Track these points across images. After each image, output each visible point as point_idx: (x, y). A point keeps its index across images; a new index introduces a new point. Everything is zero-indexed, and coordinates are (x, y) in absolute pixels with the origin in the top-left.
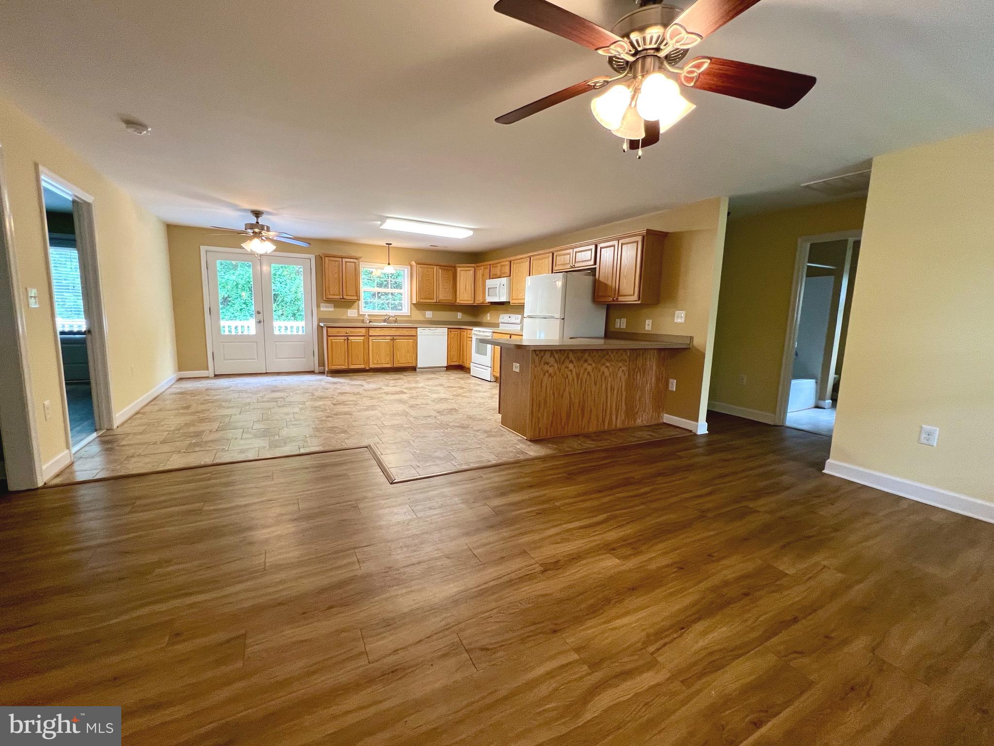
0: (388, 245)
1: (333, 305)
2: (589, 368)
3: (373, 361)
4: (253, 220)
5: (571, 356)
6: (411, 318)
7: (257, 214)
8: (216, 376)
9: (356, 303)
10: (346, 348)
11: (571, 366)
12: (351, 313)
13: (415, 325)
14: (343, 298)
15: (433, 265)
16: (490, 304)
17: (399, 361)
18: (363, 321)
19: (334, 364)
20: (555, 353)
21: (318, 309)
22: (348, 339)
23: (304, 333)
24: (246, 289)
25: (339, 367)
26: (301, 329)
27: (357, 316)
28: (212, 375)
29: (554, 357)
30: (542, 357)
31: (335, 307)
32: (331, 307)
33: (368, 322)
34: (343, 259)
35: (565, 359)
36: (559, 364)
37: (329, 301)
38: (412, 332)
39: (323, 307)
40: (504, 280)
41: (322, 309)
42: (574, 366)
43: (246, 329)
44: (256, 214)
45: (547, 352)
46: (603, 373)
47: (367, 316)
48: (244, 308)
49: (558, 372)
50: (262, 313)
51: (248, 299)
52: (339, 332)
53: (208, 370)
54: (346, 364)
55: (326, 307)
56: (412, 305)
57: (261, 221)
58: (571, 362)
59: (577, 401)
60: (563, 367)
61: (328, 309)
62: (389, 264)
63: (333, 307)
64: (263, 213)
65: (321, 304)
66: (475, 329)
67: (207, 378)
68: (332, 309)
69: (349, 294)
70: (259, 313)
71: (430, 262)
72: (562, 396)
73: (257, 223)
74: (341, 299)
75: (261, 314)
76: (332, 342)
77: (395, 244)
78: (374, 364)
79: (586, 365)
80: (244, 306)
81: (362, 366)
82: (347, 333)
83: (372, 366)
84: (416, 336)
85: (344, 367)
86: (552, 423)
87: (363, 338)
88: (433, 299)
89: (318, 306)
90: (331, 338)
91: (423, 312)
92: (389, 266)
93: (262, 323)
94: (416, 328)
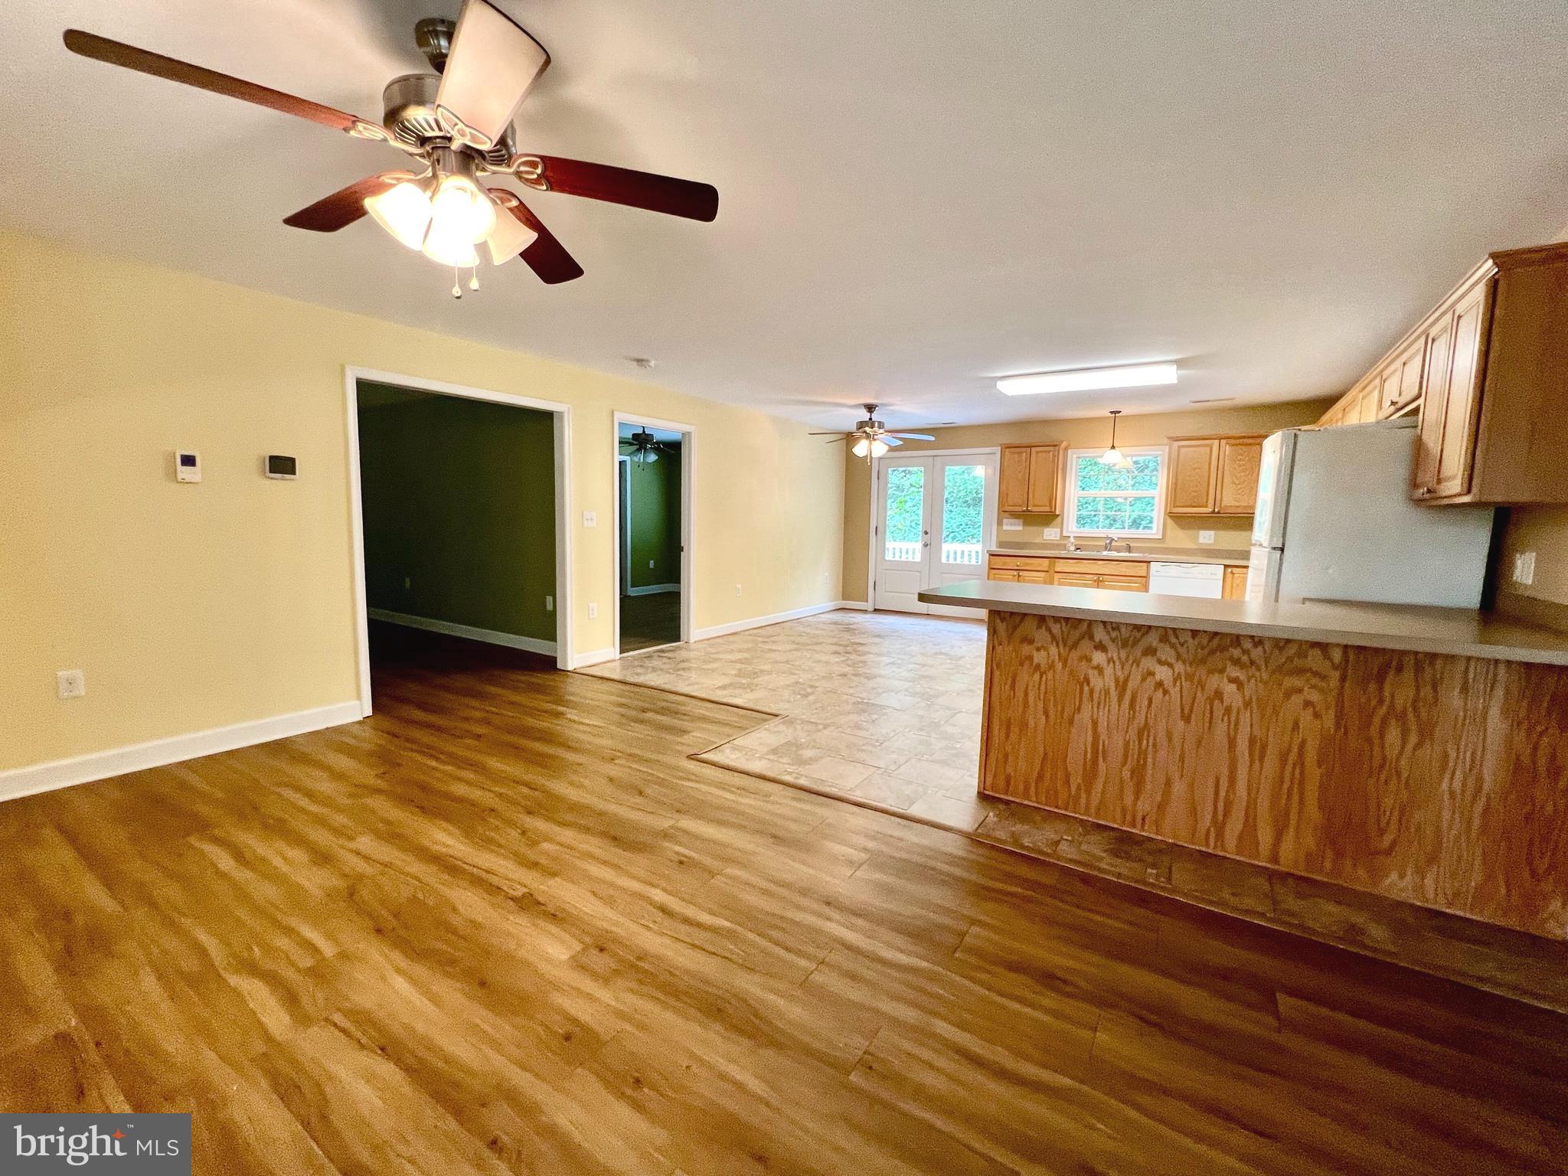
0: (1113, 415)
1: (1022, 521)
2: (1163, 673)
4: (864, 415)
5: (1100, 634)
6: (1155, 543)
7: (870, 408)
8: (876, 610)
11: (1099, 657)
12: (1050, 534)
13: (1148, 557)
14: (1028, 511)
15: (1214, 439)
18: (1064, 547)
20: (1051, 624)
21: (1000, 527)
22: (1019, 576)
23: (980, 563)
26: (974, 555)
27: (1058, 538)
28: (871, 609)
29: (1049, 630)
30: (1015, 628)
31: (1025, 524)
32: (1019, 525)
33: (1072, 548)
34: (1033, 449)
35: (1082, 637)
36: (1061, 644)
37: (1015, 515)
38: (1141, 570)
39: (1007, 525)
41: (1005, 527)
42: (1110, 660)
43: (910, 553)
44: (868, 408)
45: (1029, 618)
46: (1219, 694)
47: (1072, 539)
49: (1059, 666)
50: (930, 533)
52: (1005, 563)
53: (867, 602)
55: (1011, 525)
56: (1169, 521)
57: (875, 416)
58: (1101, 647)
59: (1118, 741)
60: (1075, 655)
61: (1013, 526)
62: (1113, 447)
63: (1021, 523)
64: (877, 406)
65: (1004, 520)
67: (865, 611)
68: (1020, 528)
69: (1037, 503)
70: (926, 533)
71: (1206, 432)
72: (1071, 722)
73: (871, 419)
74: (1024, 511)
75: (929, 535)
77: (1126, 410)
79: (1148, 663)
82: (1018, 566)
84: (1146, 577)
86: (1040, 777)
87: (1042, 575)
88: (1206, 507)
89: (1000, 523)
90: (995, 571)
91: (1192, 532)
92: (1113, 451)
93: (929, 547)
94: (1150, 562)
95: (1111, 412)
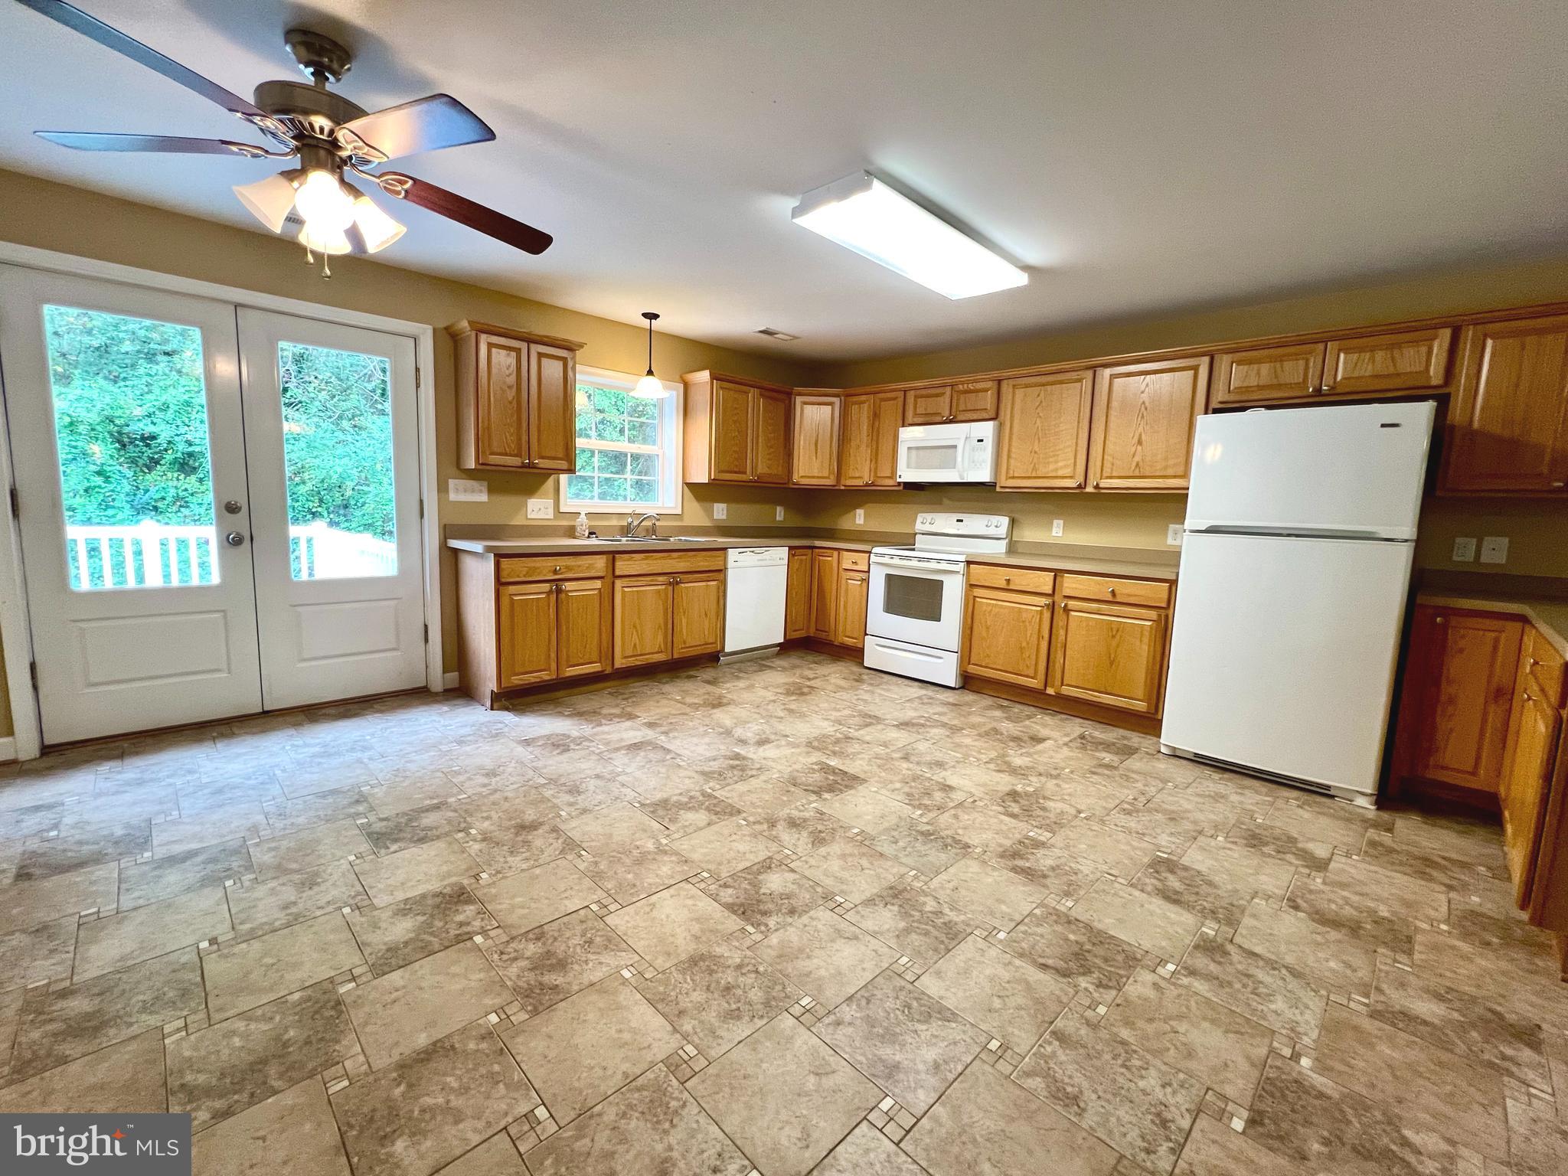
0: (650, 321)
1: (486, 483)
3: (623, 650)
6: (682, 520)
9: (551, 481)
10: (553, 616)
12: (537, 509)
14: (531, 466)
15: (745, 385)
16: (901, 488)
17: (685, 643)
18: (573, 532)
19: (518, 669)
21: (444, 495)
22: (559, 591)
24: (101, 436)
25: (532, 678)
27: (552, 516)
31: (491, 491)
32: (481, 491)
33: (586, 533)
34: (533, 346)
38: (717, 561)
39: (457, 490)
40: (987, 429)
41: (455, 496)
47: (583, 516)
48: (100, 487)
50: (245, 509)
51: (111, 462)
54: (554, 666)
55: (464, 491)
56: (685, 487)
61: (470, 495)
62: (650, 372)
63: (484, 489)
65: (452, 483)
66: (876, 550)
68: (484, 497)
69: (544, 452)
70: (232, 509)
71: (742, 378)
74: (523, 466)
75: (242, 514)
76: (512, 602)
78: (626, 657)
80: (98, 480)
81: (596, 667)
82: (555, 572)
83: (619, 663)
84: (724, 571)
85: (545, 676)
87: (598, 584)
88: (745, 473)
89: (442, 488)
90: (512, 589)
91: (707, 505)
92: (651, 377)
93: (247, 543)
94: (725, 549)
95: (645, 315)
